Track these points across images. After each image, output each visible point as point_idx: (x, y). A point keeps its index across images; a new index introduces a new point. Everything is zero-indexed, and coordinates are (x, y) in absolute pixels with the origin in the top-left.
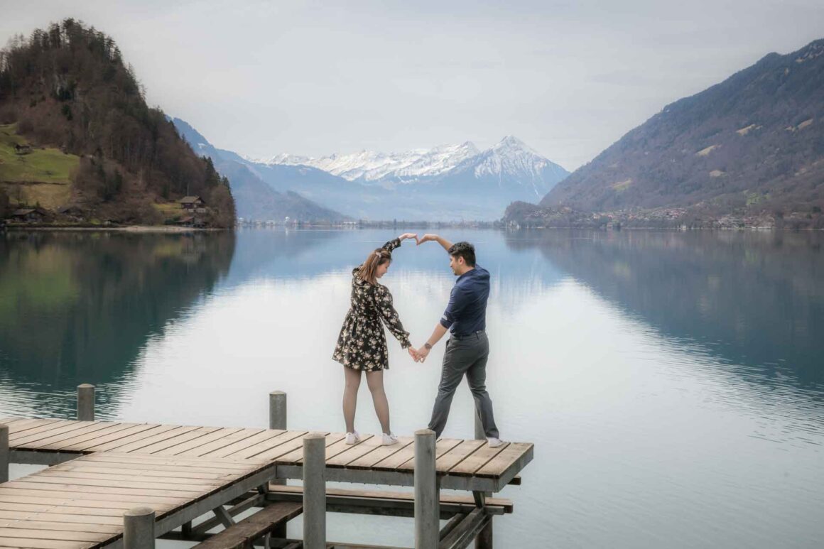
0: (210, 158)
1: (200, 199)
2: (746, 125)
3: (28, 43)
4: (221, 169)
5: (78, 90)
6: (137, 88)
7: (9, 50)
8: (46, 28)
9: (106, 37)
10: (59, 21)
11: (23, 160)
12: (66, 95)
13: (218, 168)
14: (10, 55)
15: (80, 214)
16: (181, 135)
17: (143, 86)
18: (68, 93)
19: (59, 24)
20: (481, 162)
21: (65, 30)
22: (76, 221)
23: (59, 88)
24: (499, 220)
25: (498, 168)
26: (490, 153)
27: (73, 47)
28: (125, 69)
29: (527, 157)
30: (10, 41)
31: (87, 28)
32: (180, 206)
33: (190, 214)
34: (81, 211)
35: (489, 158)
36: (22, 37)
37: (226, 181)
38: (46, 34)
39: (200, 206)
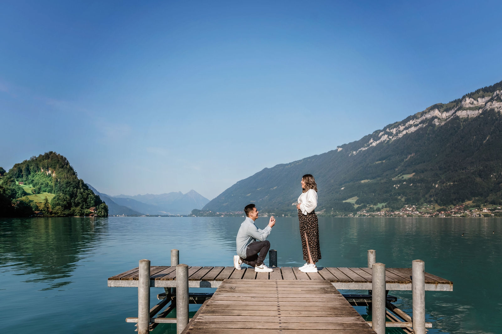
0: (99, 196)
4: (102, 199)
6: (74, 172)
8: (43, 154)
9: (64, 157)
10: (48, 152)
11: (36, 196)
13: (101, 199)
16: (89, 188)
18: (51, 174)
23: (48, 173)
24: (190, 214)
30: (31, 158)
31: (57, 155)
32: (90, 210)
33: (93, 213)
36: (35, 157)
37: (104, 203)
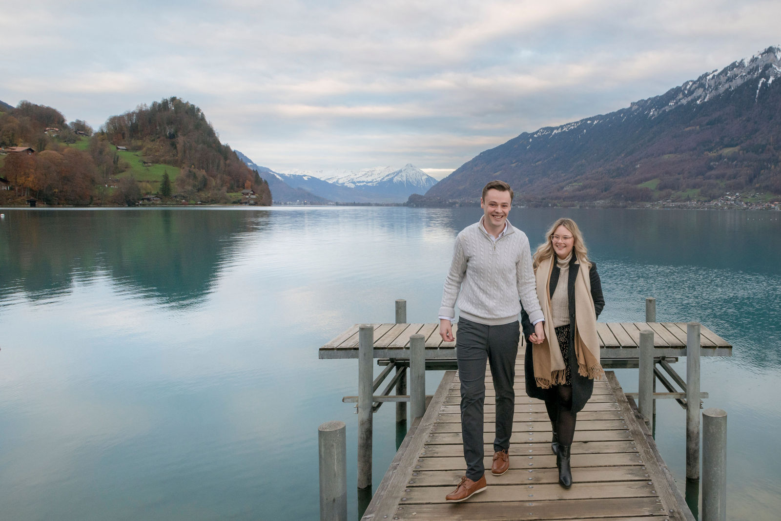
1: (252, 191)
2: (514, 163)
3: (149, 108)
4: (262, 176)
5: (179, 134)
6: (214, 134)
7: (137, 111)
8: (160, 101)
9: (196, 107)
10: (168, 97)
11: (148, 170)
12: (172, 136)
14: (138, 114)
15: (182, 198)
16: (240, 159)
17: (218, 133)
18: (174, 135)
19: (168, 99)
20: (397, 175)
21: (171, 103)
22: (181, 202)
23: (168, 133)
24: (406, 202)
25: (404, 179)
26: (401, 171)
27: (176, 111)
28: (207, 124)
29: (418, 174)
32: (241, 194)
33: (247, 199)
34: (183, 197)
35: (400, 174)
37: (266, 182)
38: (160, 105)
39: (253, 194)
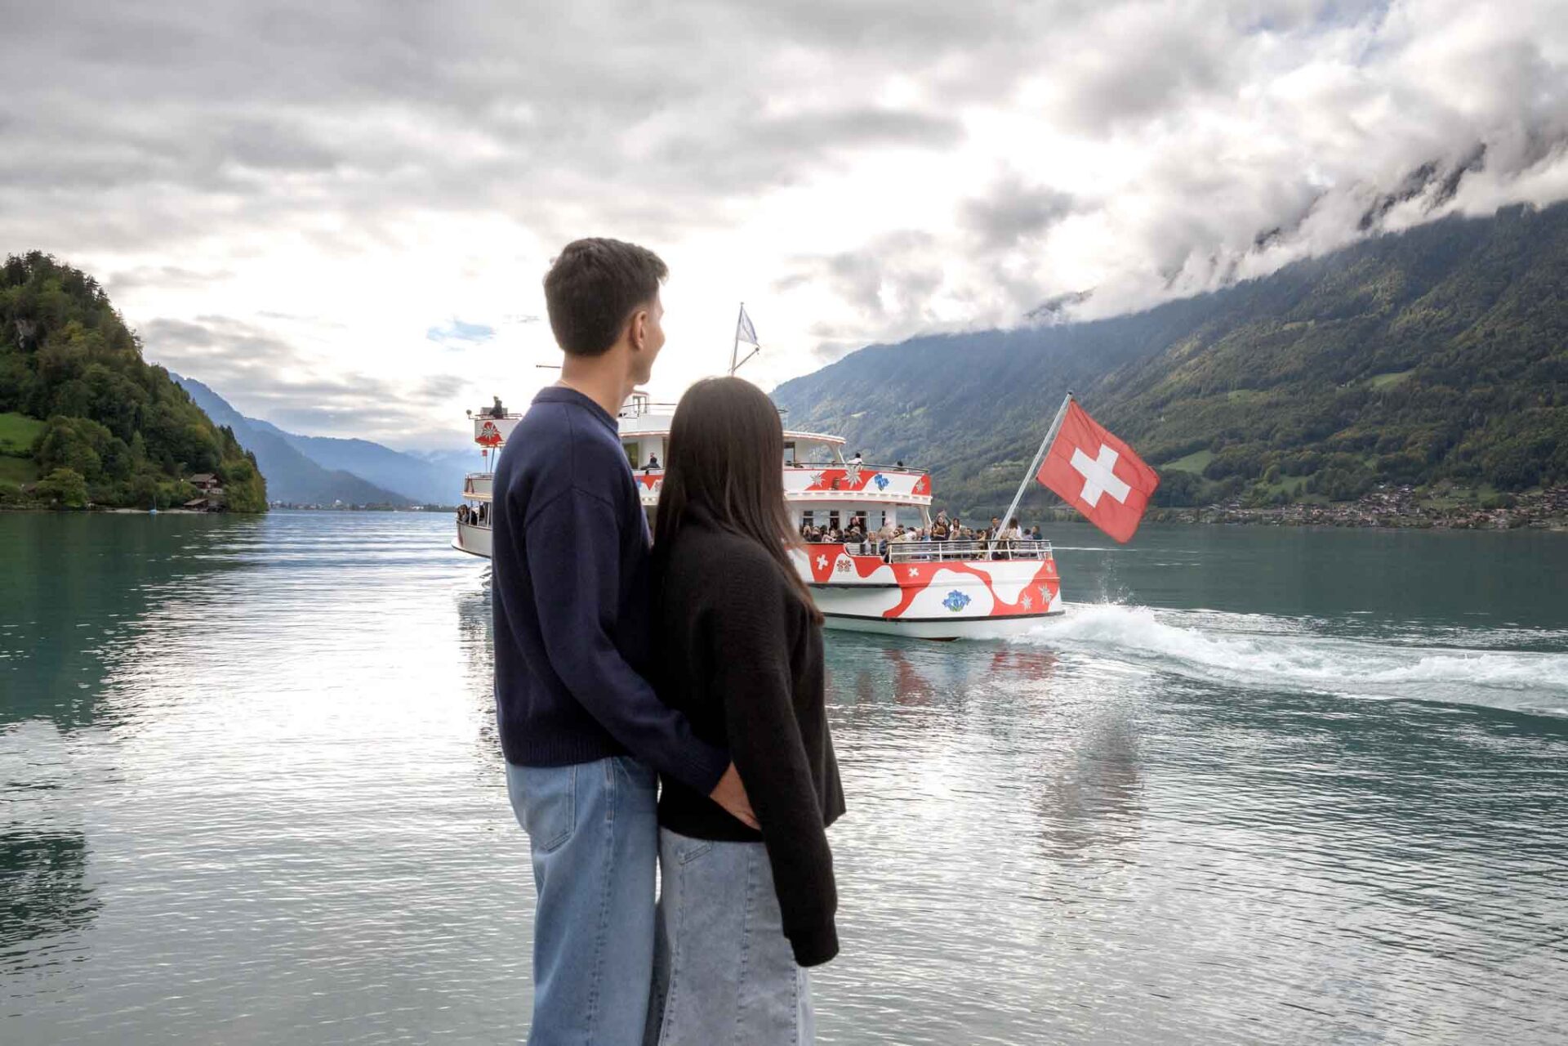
0: (229, 427)
1: (214, 478)
4: (244, 442)
5: (46, 340)
9: (85, 277)
10: (21, 252)
12: (32, 344)
13: (240, 440)
16: (190, 401)
17: (138, 339)
19: (21, 258)
21: (30, 266)
23: (21, 338)
28: (113, 316)
31: (60, 264)
32: (190, 485)
33: (201, 495)
37: (251, 456)
39: (215, 486)
